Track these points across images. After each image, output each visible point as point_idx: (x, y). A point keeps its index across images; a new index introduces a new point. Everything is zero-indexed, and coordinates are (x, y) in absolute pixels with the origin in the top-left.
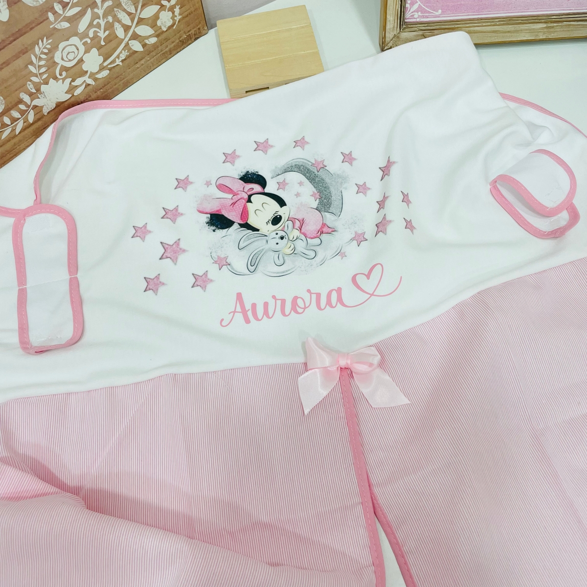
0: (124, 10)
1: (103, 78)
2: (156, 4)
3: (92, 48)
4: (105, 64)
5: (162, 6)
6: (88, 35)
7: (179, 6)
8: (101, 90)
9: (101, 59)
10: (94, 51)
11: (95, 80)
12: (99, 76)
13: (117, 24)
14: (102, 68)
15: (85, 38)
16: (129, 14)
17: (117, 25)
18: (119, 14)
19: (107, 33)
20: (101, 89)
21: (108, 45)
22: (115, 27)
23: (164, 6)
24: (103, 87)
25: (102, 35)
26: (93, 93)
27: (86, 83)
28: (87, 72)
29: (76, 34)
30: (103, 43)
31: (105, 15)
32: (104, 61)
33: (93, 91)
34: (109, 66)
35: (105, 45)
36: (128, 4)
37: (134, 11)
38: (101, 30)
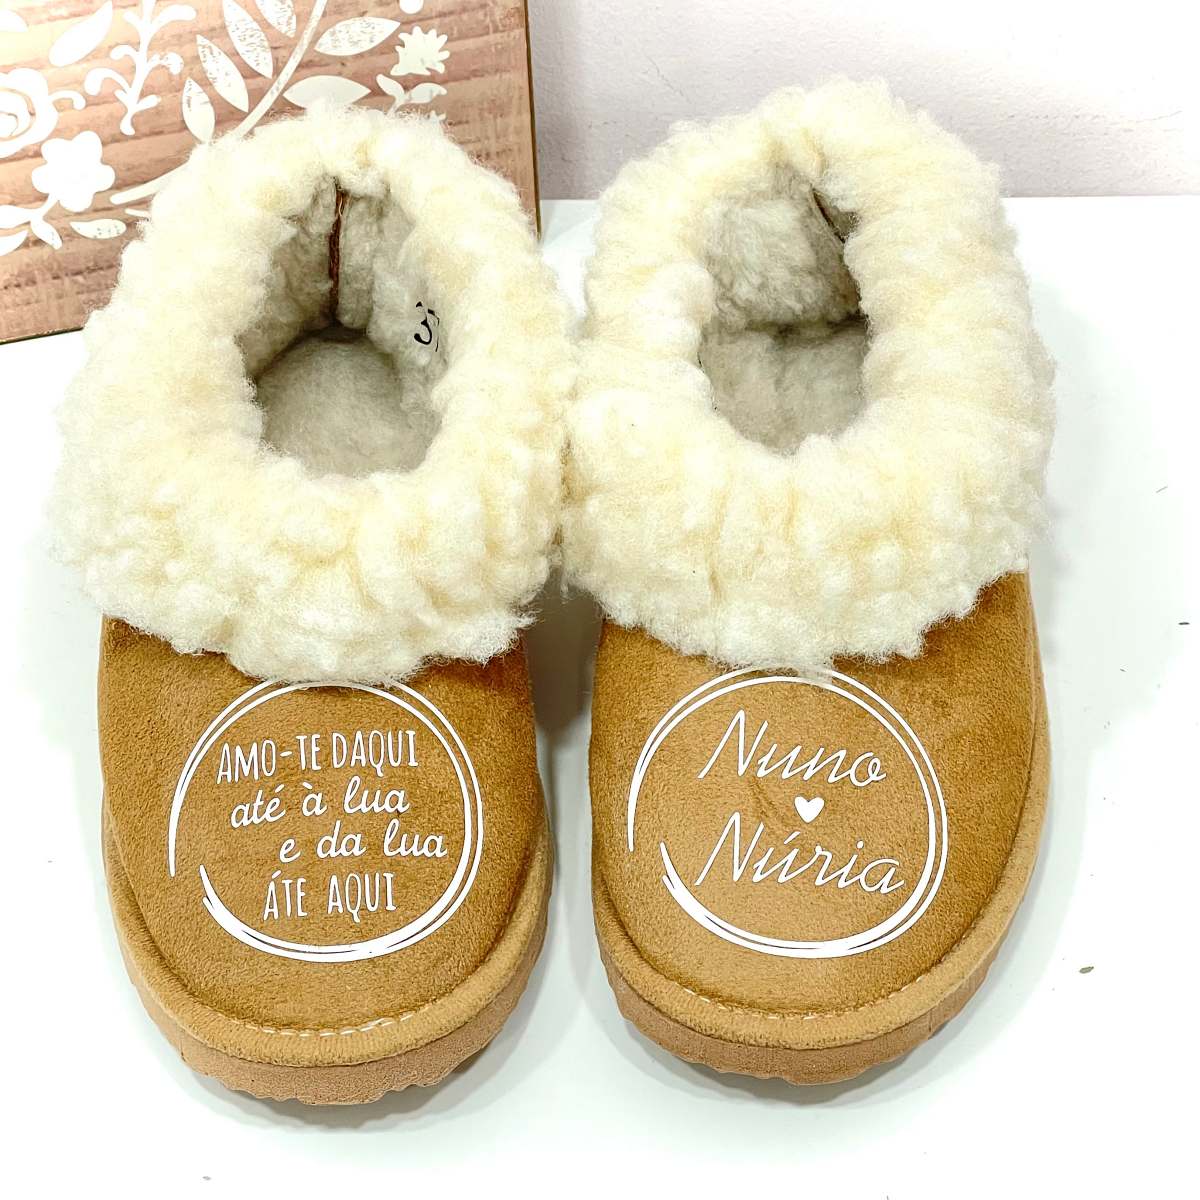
0: (234, 55)
1: (95, 239)
2: (356, 77)
3: (83, 128)
4: (118, 198)
5: (377, 92)
6: (80, 82)
7: (443, 117)
8: (80, 278)
9: (108, 177)
10: (90, 142)
11: (68, 235)
12: (87, 229)
13: (196, 88)
14: (100, 208)
15: (65, 85)
16: (249, 73)
17: (192, 90)
18: (209, 57)
19: (152, 101)
20: (79, 273)
21: (145, 140)
22: (186, 94)
23: (384, 94)
24: (91, 270)
25: (133, 103)
26: (49, 276)
27: (31, 230)
28: (43, 198)
29: (38, 65)
30: (127, 128)
31: (158, 45)
32: (119, 186)
33: (50, 269)
34: (130, 212)
35: (134, 138)
36: (249, 40)
37: (266, 70)
38: (130, 85)
